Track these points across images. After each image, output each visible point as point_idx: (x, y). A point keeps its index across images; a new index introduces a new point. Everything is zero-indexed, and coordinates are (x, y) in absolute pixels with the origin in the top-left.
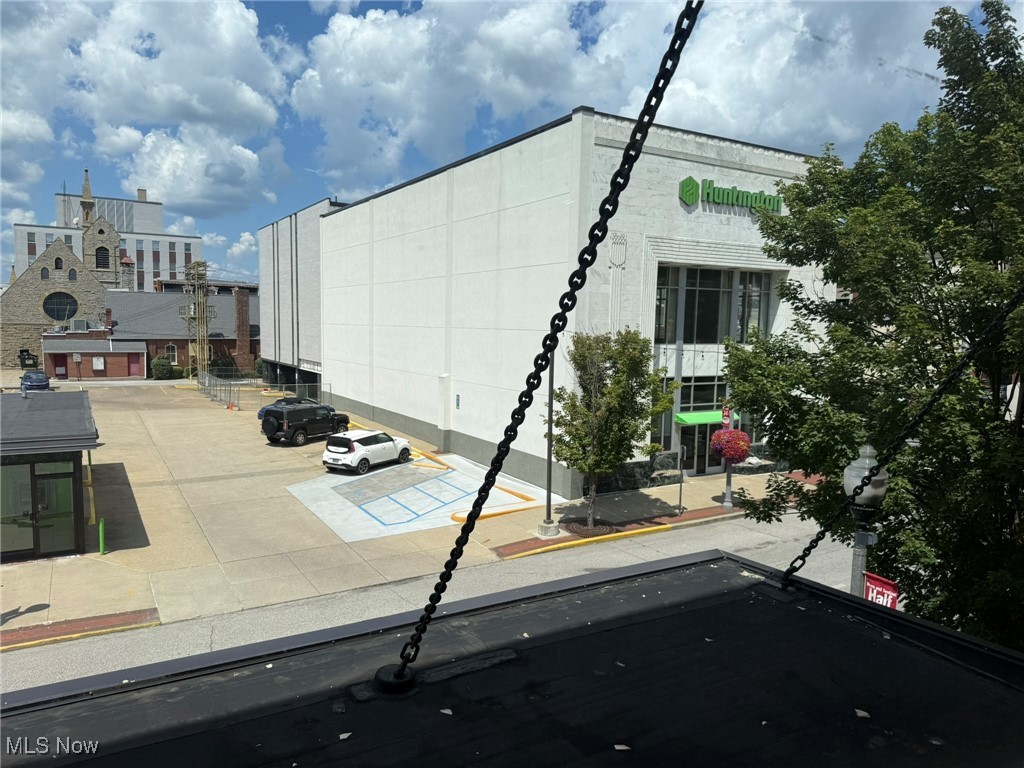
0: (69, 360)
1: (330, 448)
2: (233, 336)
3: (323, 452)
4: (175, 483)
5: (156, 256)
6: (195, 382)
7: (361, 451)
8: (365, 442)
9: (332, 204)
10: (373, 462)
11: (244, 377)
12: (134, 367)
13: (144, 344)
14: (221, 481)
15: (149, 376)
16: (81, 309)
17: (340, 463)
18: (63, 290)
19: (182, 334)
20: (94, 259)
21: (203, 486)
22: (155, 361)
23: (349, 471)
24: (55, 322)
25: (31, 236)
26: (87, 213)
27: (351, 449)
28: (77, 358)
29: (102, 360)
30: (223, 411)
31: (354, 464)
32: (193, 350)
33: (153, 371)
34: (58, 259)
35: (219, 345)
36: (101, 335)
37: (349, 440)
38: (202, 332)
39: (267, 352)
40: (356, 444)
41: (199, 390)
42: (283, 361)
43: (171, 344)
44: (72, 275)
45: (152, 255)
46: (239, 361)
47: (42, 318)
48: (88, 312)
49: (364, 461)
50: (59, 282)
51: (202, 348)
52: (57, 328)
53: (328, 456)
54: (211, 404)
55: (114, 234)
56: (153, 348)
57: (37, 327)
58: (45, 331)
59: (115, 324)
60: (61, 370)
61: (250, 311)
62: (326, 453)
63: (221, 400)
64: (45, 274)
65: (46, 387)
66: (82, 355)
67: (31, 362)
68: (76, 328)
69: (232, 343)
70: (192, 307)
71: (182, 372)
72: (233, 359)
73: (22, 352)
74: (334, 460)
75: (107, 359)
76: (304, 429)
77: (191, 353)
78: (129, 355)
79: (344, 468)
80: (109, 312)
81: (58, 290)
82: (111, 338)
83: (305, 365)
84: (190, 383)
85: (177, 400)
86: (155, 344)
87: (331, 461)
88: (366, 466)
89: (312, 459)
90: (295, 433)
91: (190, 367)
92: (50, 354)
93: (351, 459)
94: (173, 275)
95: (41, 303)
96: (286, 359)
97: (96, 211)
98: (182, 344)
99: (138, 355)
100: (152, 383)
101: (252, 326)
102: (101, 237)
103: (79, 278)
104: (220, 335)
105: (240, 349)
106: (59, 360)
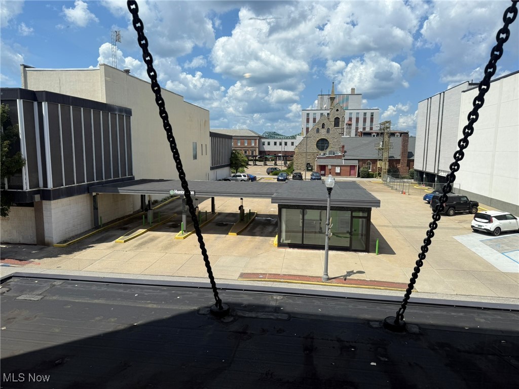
0: (326, 167)
1: (476, 219)
2: (399, 158)
3: (472, 221)
4: (394, 227)
5: (357, 119)
6: (381, 180)
7: (496, 223)
8: (499, 218)
9: (470, 84)
10: (503, 230)
11: (403, 178)
12: (352, 172)
13: (357, 161)
14: (417, 229)
15: (359, 176)
16: (331, 145)
17: (483, 228)
18: (324, 138)
19: (374, 156)
20: (333, 123)
21: (409, 230)
22: (361, 169)
23: (488, 233)
24: (320, 152)
25: (308, 114)
26: (332, 102)
27: (490, 221)
28: (330, 167)
29: (339, 168)
30: (400, 194)
31: (492, 230)
32: (379, 164)
33: (361, 174)
34: (323, 124)
35: (393, 162)
36: (339, 157)
37: (490, 216)
38: (386, 155)
39: (418, 166)
40: (494, 219)
41: (382, 183)
42: (428, 170)
43: (369, 161)
44: (328, 131)
45: (355, 119)
46: (401, 170)
47: (315, 150)
48: (333, 147)
49: (498, 229)
50: (323, 134)
51: (386, 163)
52: (322, 154)
53: (475, 223)
54: (392, 191)
55: (342, 111)
56: (361, 163)
57: (314, 153)
58: (317, 155)
59: (345, 152)
60: (323, 172)
61: (409, 145)
62: (474, 221)
63: (396, 189)
64: (318, 131)
65: (320, 179)
66: (332, 166)
67: (310, 168)
68: (329, 154)
69: (398, 161)
70: (381, 143)
71: (373, 175)
72: (398, 169)
73: (307, 164)
74: (479, 226)
75: (342, 168)
76: (454, 207)
77: (378, 166)
78: (351, 166)
79: (485, 231)
80: (343, 147)
81: (322, 138)
82: (343, 158)
83: (442, 173)
84: (379, 180)
85: (375, 188)
86: (362, 161)
87: (477, 226)
88: (498, 232)
89: (461, 224)
90: (449, 209)
91: (377, 172)
92: (319, 165)
93: (491, 227)
94: (364, 129)
95: (316, 143)
96: (430, 169)
97: (336, 101)
98: (374, 161)
99: (354, 166)
100: (360, 179)
101: (409, 153)
102: (337, 113)
103: (331, 132)
104: (393, 157)
105: (402, 164)
106: (323, 168)
